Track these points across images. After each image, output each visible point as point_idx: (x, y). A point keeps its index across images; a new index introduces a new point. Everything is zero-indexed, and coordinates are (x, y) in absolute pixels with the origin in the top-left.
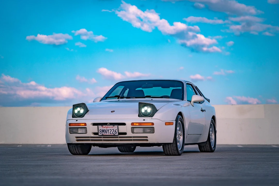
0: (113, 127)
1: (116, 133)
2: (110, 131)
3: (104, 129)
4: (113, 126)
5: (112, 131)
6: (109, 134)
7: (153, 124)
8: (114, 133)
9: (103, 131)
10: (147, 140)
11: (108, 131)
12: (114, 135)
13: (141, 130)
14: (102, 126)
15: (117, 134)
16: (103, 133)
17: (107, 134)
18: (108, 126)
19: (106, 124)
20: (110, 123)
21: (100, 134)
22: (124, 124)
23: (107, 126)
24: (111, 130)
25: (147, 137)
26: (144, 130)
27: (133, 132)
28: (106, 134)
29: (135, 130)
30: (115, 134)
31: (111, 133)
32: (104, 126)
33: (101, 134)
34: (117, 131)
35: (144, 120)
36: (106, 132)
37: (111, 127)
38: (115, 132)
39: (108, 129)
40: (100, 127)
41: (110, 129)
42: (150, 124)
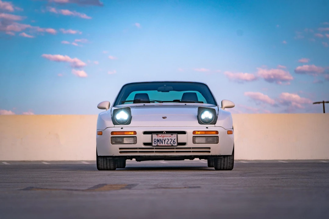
0: (172, 136)
1: (174, 143)
2: (166, 141)
3: (160, 138)
4: (171, 134)
5: (170, 141)
6: (166, 144)
7: (217, 132)
8: (172, 143)
9: (158, 141)
10: (209, 152)
11: (165, 141)
12: (172, 146)
13: (204, 140)
14: (158, 134)
15: (176, 144)
16: (158, 143)
17: (163, 144)
18: (165, 135)
19: (161, 132)
20: (166, 131)
21: (153, 145)
22: (184, 133)
23: (163, 135)
24: (169, 139)
25: (209, 148)
26: (206, 140)
27: (194, 142)
28: (161, 144)
29: (197, 140)
30: (174, 145)
31: (169, 143)
32: (160, 135)
33: (156, 145)
34: (176, 141)
35: (207, 128)
36: (162, 142)
37: (168, 136)
38: (174, 141)
39: (164, 138)
40: (155, 137)
41: (166, 138)
42: (214, 133)
